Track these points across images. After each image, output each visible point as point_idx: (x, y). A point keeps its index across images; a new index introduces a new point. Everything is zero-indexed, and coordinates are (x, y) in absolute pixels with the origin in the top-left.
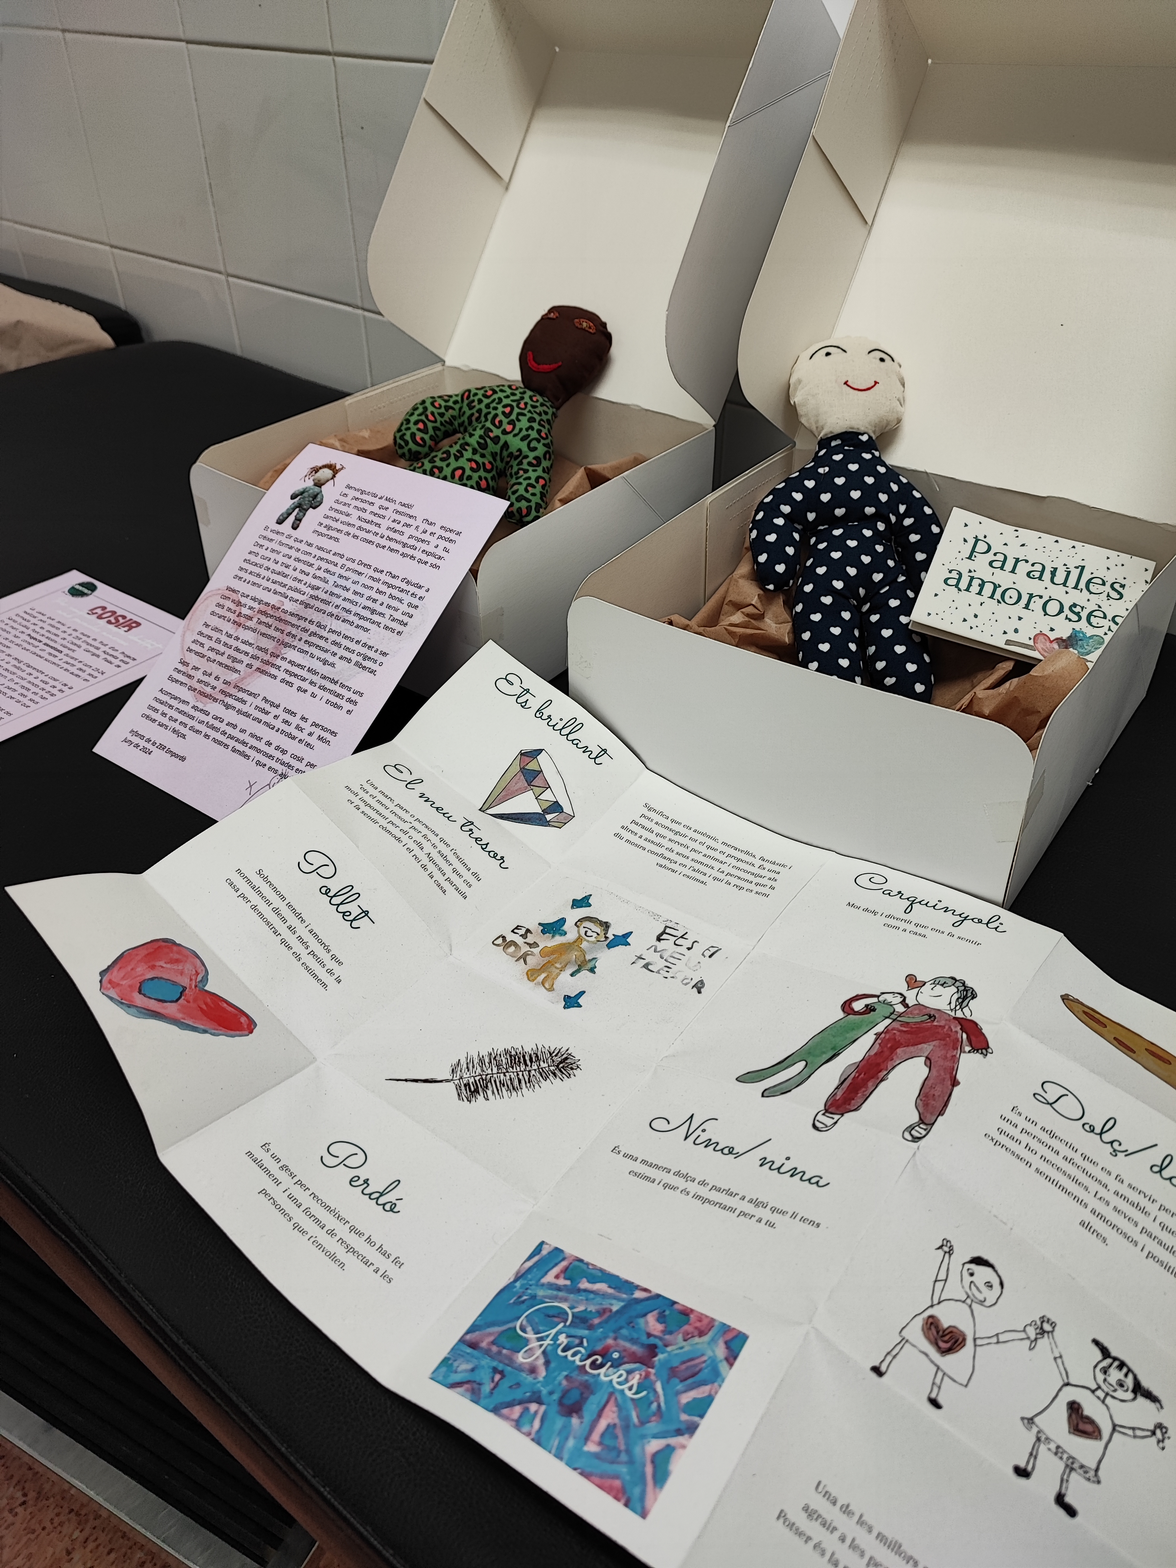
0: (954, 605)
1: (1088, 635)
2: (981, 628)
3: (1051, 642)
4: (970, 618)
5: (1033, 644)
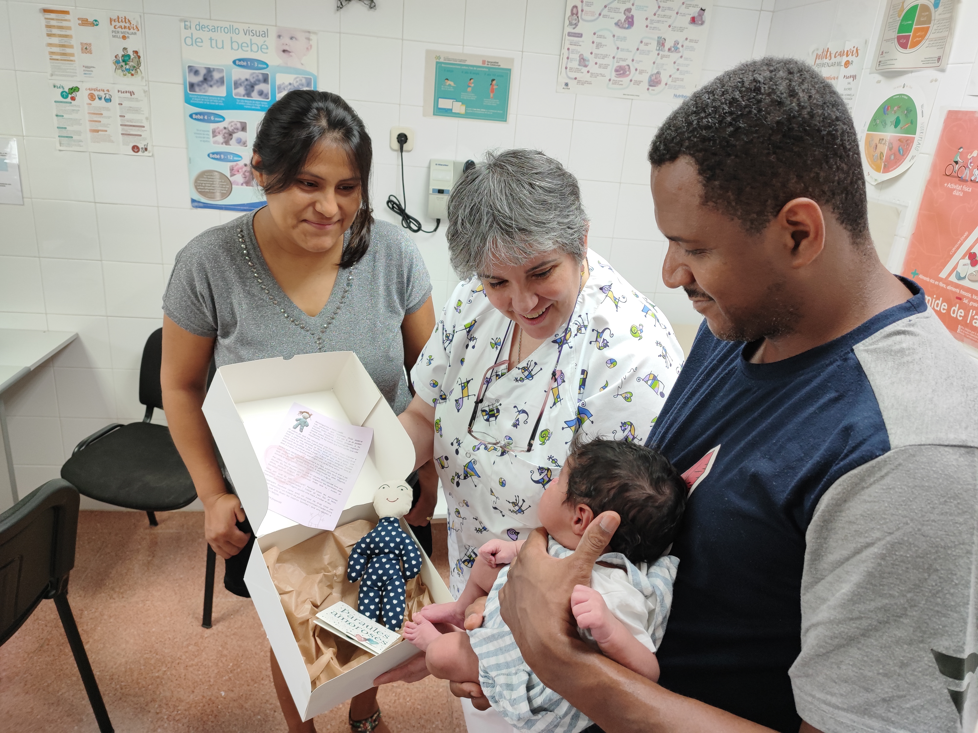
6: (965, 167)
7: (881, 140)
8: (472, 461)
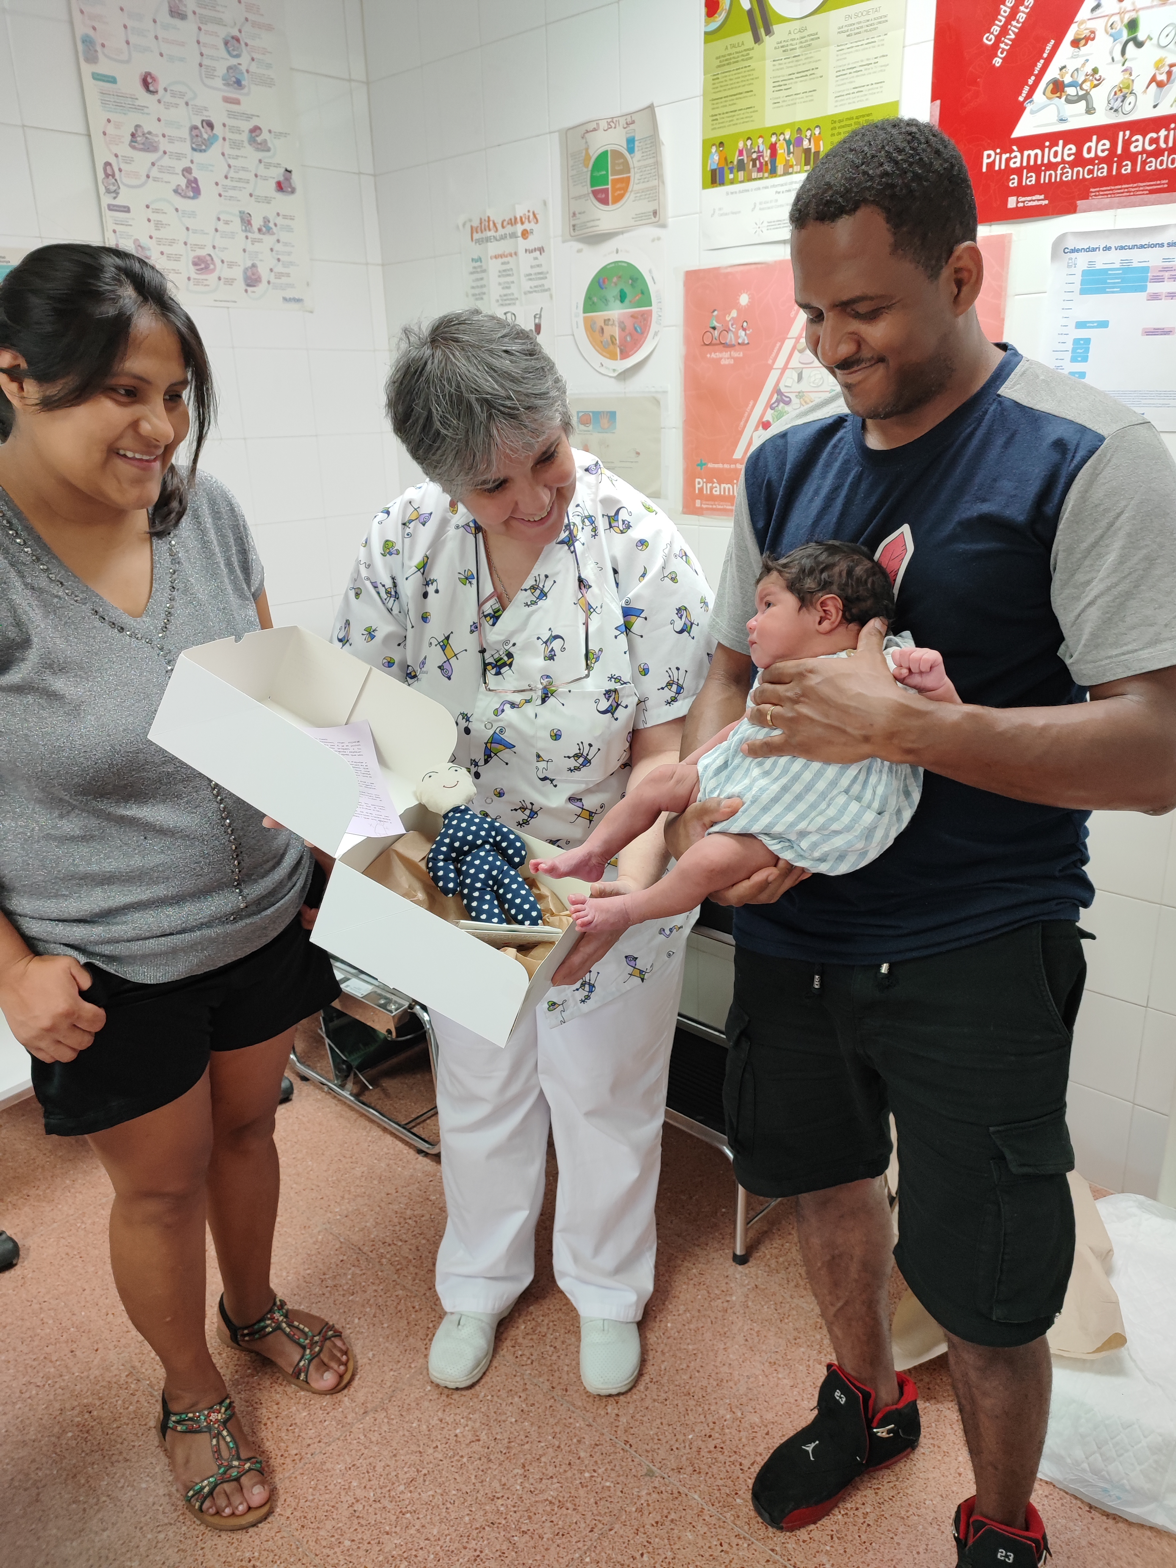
6: (727, 331)
7: (607, 321)
8: (497, 731)
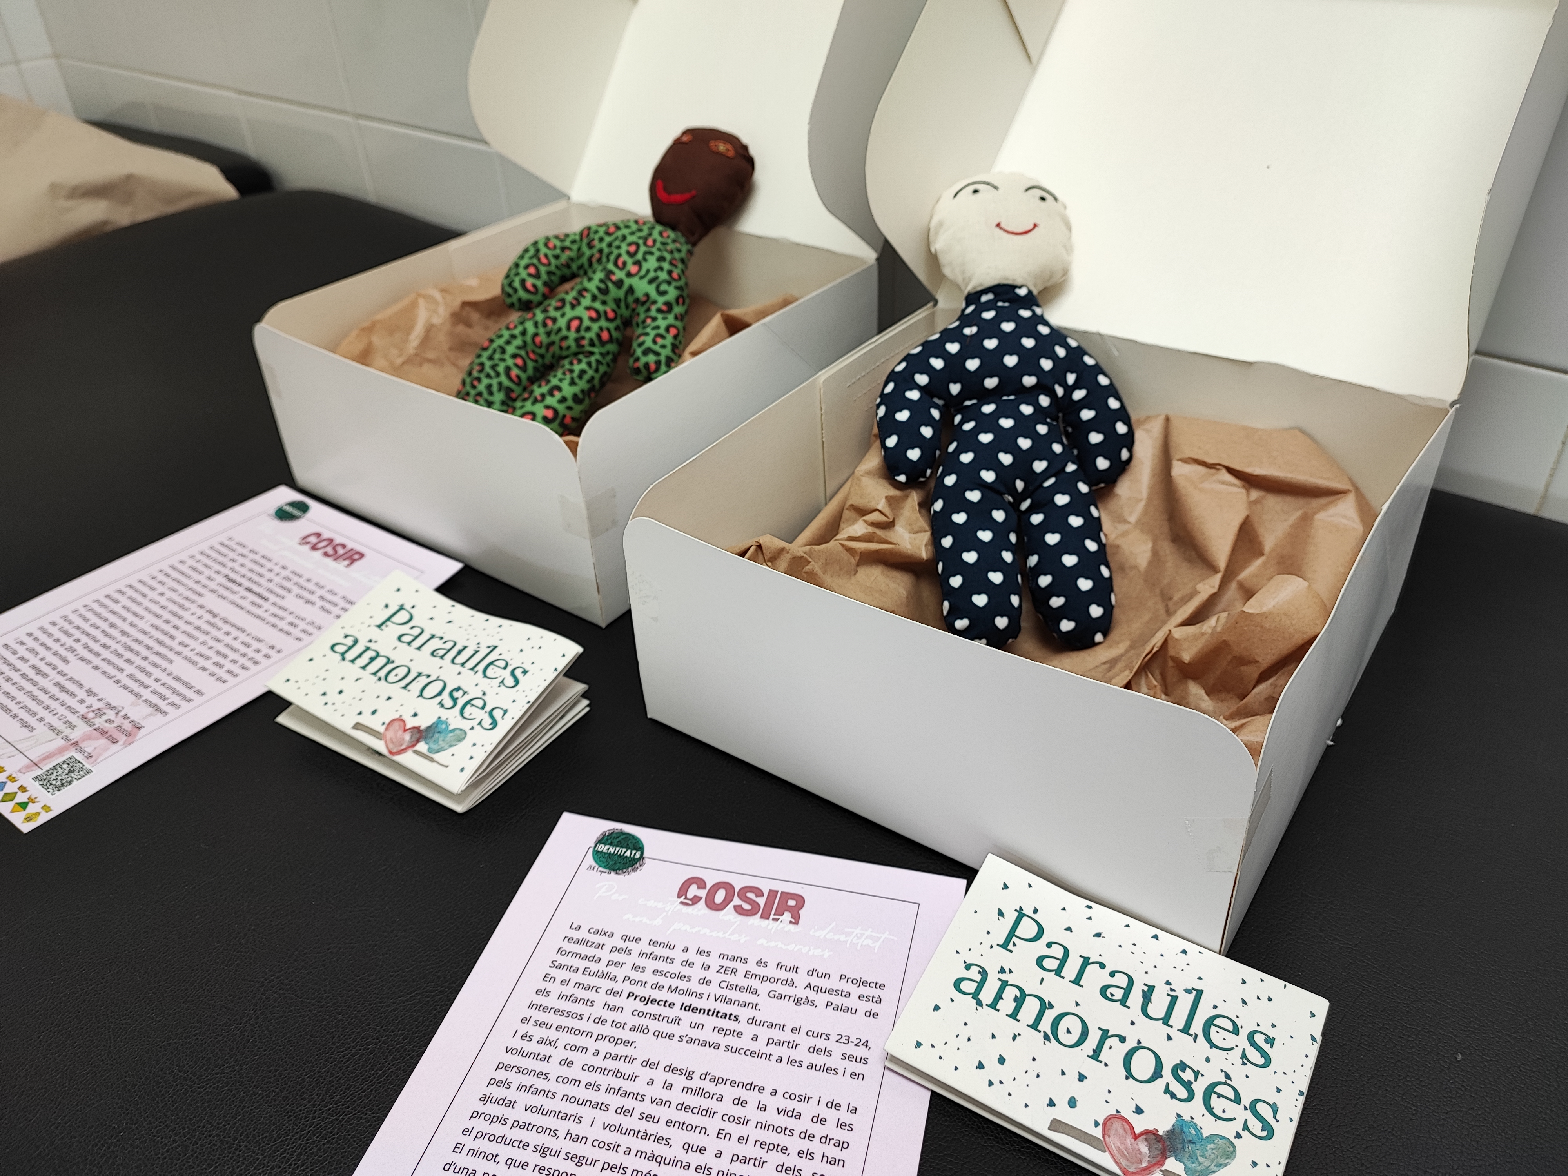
0: (965, 1032)
1: (1206, 1134)
2: (1009, 1086)
3: (1136, 1137)
4: (991, 1062)
5: (1100, 1136)
